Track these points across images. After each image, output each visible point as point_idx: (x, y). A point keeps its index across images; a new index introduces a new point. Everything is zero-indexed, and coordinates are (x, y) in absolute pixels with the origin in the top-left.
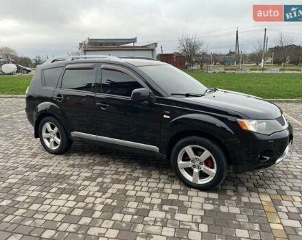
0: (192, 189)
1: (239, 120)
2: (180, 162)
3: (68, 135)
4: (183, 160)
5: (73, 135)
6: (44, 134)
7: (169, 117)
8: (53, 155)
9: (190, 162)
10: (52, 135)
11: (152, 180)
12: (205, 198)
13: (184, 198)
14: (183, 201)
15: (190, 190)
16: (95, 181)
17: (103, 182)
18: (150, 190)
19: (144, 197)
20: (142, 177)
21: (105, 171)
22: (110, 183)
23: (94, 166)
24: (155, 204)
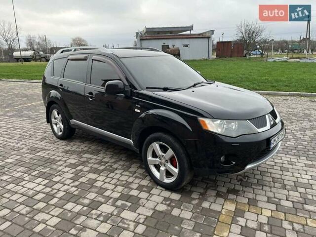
0: (158, 187)
1: (200, 119)
2: (150, 158)
3: (68, 123)
4: (153, 157)
5: (72, 123)
6: (53, 120)
7: (139, 111)
8: (58, 140)
9: (158, 159)
10: (58, 122)
11: (127, 173)
12: (165, 198)
13: (144, 195)
14: (140, 198)
15: (156, 188)
16: (75, 169)
17: (81, 170)
18: (118, 183)
19: (107, 190)
20: (120, 169)
21: (91, 159)
22: (87, 171)
23: (85, 153)
24: (111, 198)
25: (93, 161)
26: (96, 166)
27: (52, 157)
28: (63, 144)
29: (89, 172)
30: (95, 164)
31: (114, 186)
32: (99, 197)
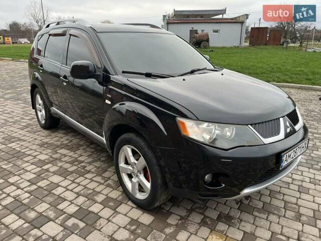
1: (180, 119)
2: (122, 164)
4: (125, 163)
9: (130, 167)
10: (42, 108)
11: (99, 179)
12: (132, 219)
13: (106, 213)
14: (101, 217)
15: (126, 204)
16: (41, 167)
17: (47, 170)
18: (82, 192)
19: (65, 200)
20: (93, 173)
21: (65, 156)
22: (53, 172)
23: (62, 148)
24: (65, 213)
25: (66, 159)
26: (67, 166)
27: (23, 151)
28: (43, 135)
29: (55, 173)
30: (67, 163)
31: (76, 195)
32: (50, 210)
